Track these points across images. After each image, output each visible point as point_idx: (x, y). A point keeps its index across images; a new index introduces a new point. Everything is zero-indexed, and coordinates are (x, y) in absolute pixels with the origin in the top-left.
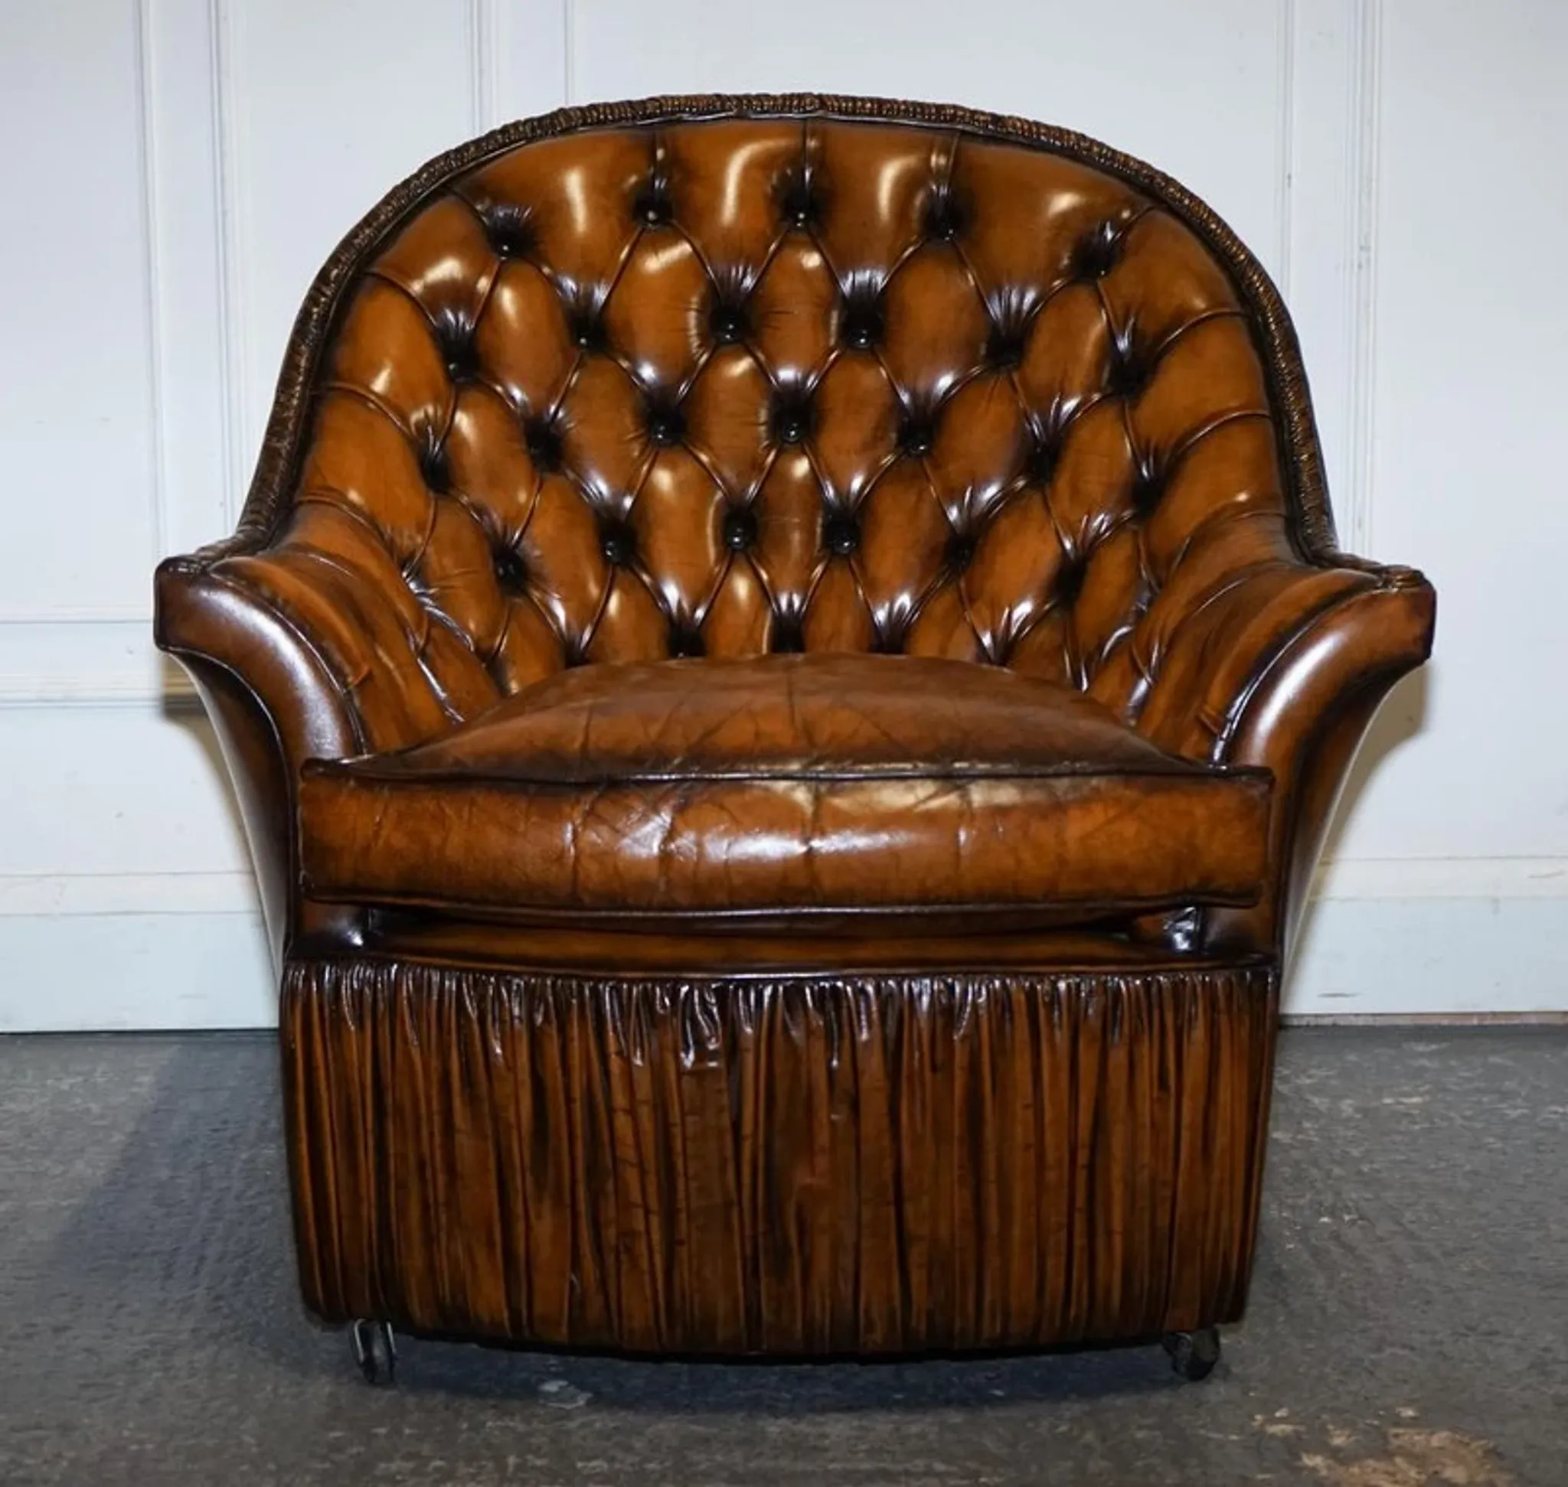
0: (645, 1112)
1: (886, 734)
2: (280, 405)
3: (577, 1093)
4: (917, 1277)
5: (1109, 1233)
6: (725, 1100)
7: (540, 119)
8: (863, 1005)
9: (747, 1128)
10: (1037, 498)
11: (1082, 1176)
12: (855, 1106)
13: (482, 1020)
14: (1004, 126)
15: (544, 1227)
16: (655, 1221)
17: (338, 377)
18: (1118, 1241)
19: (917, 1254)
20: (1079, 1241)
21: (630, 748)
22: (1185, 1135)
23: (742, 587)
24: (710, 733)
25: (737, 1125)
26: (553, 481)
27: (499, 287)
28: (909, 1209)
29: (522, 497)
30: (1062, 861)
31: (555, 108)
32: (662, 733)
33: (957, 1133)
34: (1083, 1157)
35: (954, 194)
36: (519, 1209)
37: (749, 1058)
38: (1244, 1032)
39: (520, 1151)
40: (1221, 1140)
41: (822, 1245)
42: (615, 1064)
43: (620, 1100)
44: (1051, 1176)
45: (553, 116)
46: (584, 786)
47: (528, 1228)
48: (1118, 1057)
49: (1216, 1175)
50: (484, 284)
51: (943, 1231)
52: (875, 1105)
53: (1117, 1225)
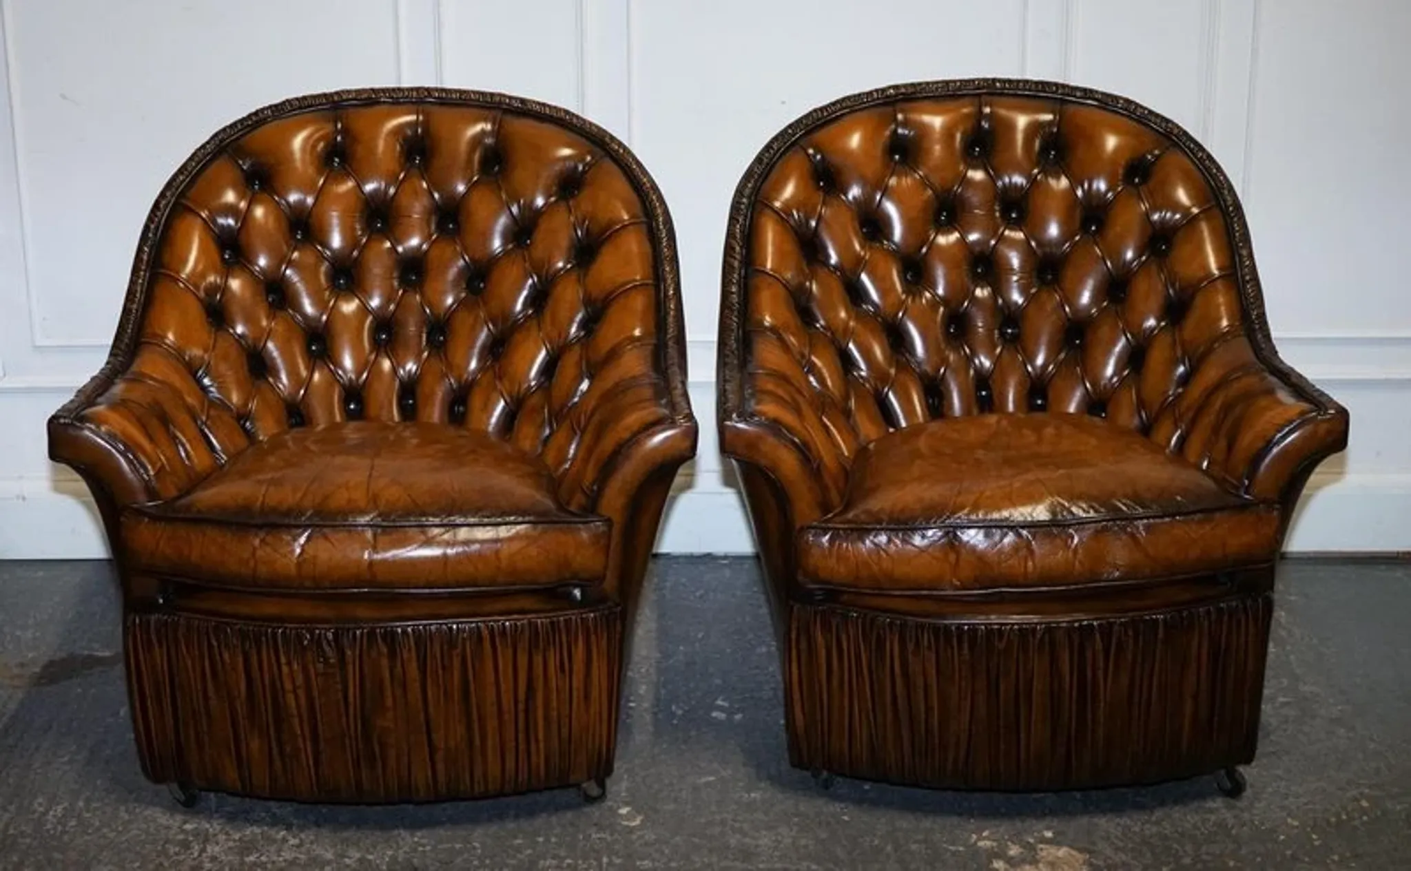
0: (301, 692)
1: (414, 501)
2: (133, 282)
3: (267, 682)
4: (440, 767)
5: (537, 741)
6: (339, 687)
7: (276, 106)
8: (406, 641)
9: (351, 699)
10: (535, 322)
11: (521, 716)
12: (404, 686)
13: (219, 646)
14: (526, 105)
15: (255, 744)
16: (308, 743)
17: (163, 266)
18: (542, 745)
19: (440, 756)
20: (522, 747)
21: (285, 506)
22: (575, 694)
23: (386, 364)
24: (326, 498)
25: (346, 697)
26: (280, 314)
27: (252, 207)
28: (434, 736)
29: (264, 323)
30: (498, 568)
31: (283, 99)
32: (302, 499)
33: (456, 698)
34: (521, 706)
35: (497, 143)
36: (243, 736)
37: (350, 668)
38: (604, 643)
39: (241, 708)
40: (595, 693)
41: (392, 753)
42: (285, 669)
43: (288, 686)
44: (506, 717)
45: (283, 103)
46: (260, 527)
47: (247, 745)
48: (539, 660)
49: (592, 711)
50: (243, 205)
51: (452, 743)
52: (415, 687)
53: (541, 736)
